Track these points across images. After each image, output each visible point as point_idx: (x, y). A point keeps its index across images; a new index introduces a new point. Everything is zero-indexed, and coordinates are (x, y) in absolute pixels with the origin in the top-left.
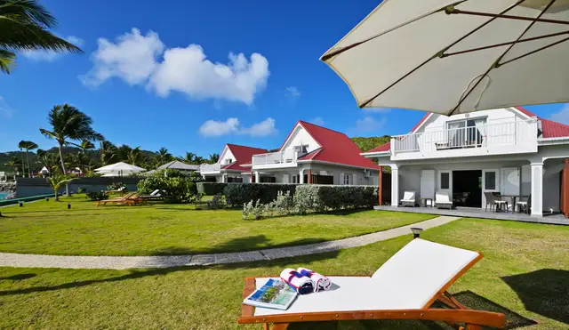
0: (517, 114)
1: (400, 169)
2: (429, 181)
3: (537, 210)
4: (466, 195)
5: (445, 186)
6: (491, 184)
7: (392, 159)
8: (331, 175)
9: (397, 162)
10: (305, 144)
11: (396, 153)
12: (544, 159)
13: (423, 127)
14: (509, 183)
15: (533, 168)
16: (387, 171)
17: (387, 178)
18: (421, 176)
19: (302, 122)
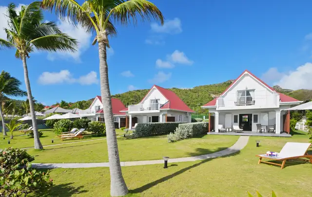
0: (267, 89)
1: (219, 114)
2: (229, 119)
3: (278, 132)
4: (243, 125)
5: (236, 121)
6: (256, 120)
7: (217, 109)
8: (173, 116)
9: (218, 111)
10: (157, 98)
11: (219, 107)
12: (281, 110)
13: (227, 93)
14: (264, 120)
15: (276, 114)
16: (213, 115)
17: (212, 119)
18: (225, 117)
19: (156, 86)
